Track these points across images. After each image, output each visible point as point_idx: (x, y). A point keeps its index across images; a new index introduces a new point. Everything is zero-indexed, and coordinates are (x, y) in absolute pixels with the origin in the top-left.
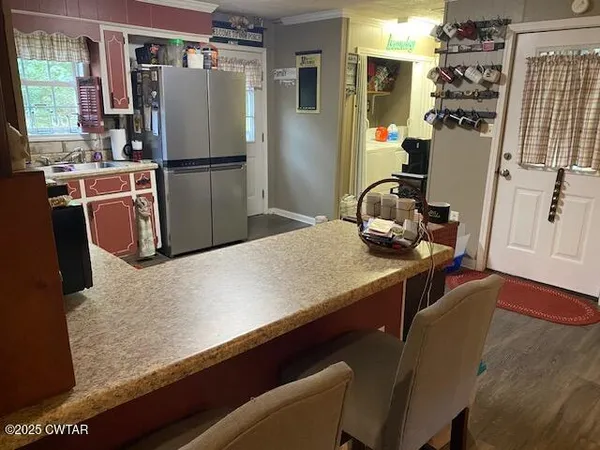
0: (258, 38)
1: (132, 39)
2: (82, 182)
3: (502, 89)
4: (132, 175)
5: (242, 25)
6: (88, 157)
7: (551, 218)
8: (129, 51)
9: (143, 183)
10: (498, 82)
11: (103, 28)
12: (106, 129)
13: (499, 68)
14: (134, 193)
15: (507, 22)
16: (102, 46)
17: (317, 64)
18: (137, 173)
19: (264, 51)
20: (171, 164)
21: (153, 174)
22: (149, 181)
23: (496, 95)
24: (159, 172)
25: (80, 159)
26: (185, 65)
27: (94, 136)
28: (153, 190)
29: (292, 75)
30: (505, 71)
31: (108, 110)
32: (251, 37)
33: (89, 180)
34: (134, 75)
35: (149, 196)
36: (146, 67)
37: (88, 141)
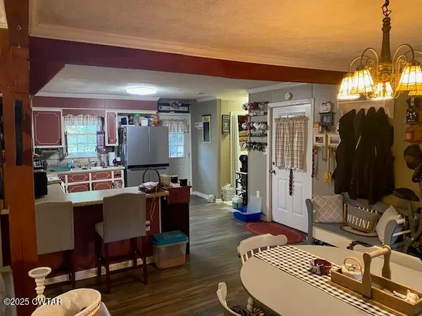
0: (185, 109)
1: (119, 114)
2: (90, 174)
3: (268, 132)
4: (113, 172)
5: (176, 104)
6: (99, 164)
7: (291, 194)
8: (118, 120)
9: (118, 175)
10: (267, 129)
11: (106, 112)
12: (107, 152)
13: (266, 123)
14: (113, 179)
15: (267, 103)
16: (106, 119)
17: (209, 121)
18: (115, 171)
19: (189, 115)
20: (129, 167)
21: (123, 172)
22: (120, 175)
23: (266, 135)
24: (125, 170)
25: (96, 165)
26: (140, 125)
27: (102, 155)
28: (122, 179)
29: (201, 125)
30: (268, 124)
31: (107, 145)
32: (181, 109)
33: (93, 173)
34: (119, 130)
35: (120, 181)
36: (122, 126)
37: (100, 157)
